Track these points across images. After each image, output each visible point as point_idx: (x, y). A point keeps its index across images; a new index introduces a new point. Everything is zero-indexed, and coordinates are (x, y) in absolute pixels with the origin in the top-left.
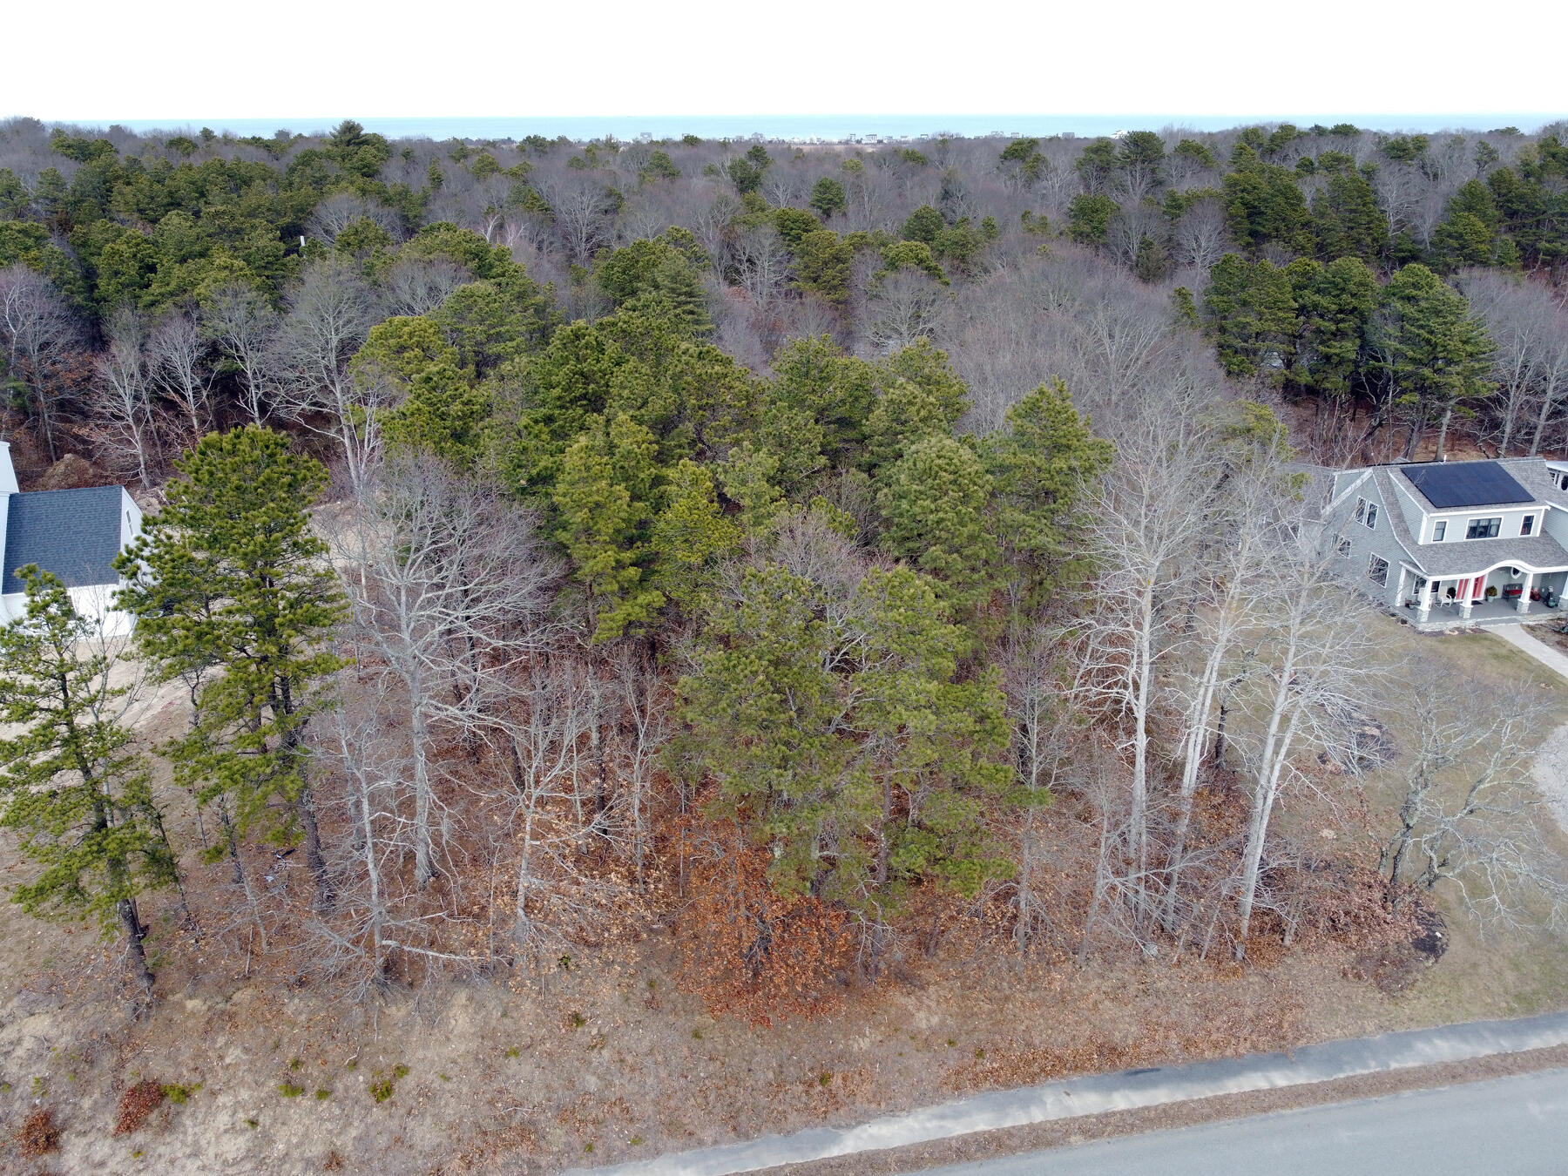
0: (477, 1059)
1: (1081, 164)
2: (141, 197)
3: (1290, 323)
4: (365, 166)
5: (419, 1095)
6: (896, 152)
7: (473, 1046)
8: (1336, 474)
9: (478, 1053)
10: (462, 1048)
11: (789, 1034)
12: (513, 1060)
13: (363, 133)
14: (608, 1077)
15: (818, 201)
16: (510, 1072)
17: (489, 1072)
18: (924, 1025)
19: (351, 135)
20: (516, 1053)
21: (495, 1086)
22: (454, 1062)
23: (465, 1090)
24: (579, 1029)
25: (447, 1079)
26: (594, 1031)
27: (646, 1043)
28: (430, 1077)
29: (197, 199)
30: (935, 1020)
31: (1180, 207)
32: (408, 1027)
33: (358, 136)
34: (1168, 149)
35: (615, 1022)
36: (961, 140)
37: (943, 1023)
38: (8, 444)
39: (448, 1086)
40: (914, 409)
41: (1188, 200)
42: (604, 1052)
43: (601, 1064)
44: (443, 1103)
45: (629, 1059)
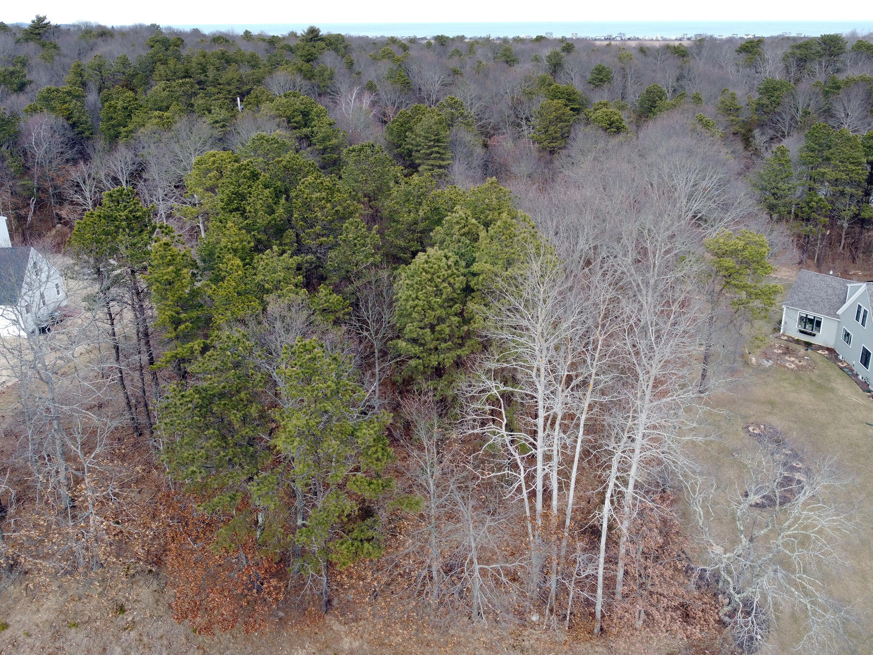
0: (51, 626)
1: (785, 58)
2: (168, 72)
3: (857, 174)
4: (309, 54)
5: (9, 643)
6: (668, 47)
7: (52, 617)
8: (849, 285)
9: (53, 622)
10: (45, 617)
11: (254, 638)
12: (73, 630)
13: (320, 34)
14: (128, 649)
15: (593, 79)
16: (69, 637)
17: (57, 635)
18: (346, 646)
19: (313, 35)
20: (75, 625)
21: (57, 645)
22: (37, 626)
23: (38, 644)
24: (121, 616)
25: (29, 635)
26: (130, 619)
27: (160, 632)
28: (20, 633)
29: (201, 74)
30: (356, 644)
31: (839, 88)
32: (16, 601)
33: (317, 36)
34: (849, 47)
35: (145, 614)
36: (712, 39)
37: (361, 646)
38: (6, 218)
39: (29, 640)
40: (457, 227)
41: (847, 83)
42: (132, 633)
43: (127, 640)
44: (22, 650)
45: (145, 639)
